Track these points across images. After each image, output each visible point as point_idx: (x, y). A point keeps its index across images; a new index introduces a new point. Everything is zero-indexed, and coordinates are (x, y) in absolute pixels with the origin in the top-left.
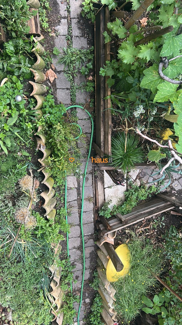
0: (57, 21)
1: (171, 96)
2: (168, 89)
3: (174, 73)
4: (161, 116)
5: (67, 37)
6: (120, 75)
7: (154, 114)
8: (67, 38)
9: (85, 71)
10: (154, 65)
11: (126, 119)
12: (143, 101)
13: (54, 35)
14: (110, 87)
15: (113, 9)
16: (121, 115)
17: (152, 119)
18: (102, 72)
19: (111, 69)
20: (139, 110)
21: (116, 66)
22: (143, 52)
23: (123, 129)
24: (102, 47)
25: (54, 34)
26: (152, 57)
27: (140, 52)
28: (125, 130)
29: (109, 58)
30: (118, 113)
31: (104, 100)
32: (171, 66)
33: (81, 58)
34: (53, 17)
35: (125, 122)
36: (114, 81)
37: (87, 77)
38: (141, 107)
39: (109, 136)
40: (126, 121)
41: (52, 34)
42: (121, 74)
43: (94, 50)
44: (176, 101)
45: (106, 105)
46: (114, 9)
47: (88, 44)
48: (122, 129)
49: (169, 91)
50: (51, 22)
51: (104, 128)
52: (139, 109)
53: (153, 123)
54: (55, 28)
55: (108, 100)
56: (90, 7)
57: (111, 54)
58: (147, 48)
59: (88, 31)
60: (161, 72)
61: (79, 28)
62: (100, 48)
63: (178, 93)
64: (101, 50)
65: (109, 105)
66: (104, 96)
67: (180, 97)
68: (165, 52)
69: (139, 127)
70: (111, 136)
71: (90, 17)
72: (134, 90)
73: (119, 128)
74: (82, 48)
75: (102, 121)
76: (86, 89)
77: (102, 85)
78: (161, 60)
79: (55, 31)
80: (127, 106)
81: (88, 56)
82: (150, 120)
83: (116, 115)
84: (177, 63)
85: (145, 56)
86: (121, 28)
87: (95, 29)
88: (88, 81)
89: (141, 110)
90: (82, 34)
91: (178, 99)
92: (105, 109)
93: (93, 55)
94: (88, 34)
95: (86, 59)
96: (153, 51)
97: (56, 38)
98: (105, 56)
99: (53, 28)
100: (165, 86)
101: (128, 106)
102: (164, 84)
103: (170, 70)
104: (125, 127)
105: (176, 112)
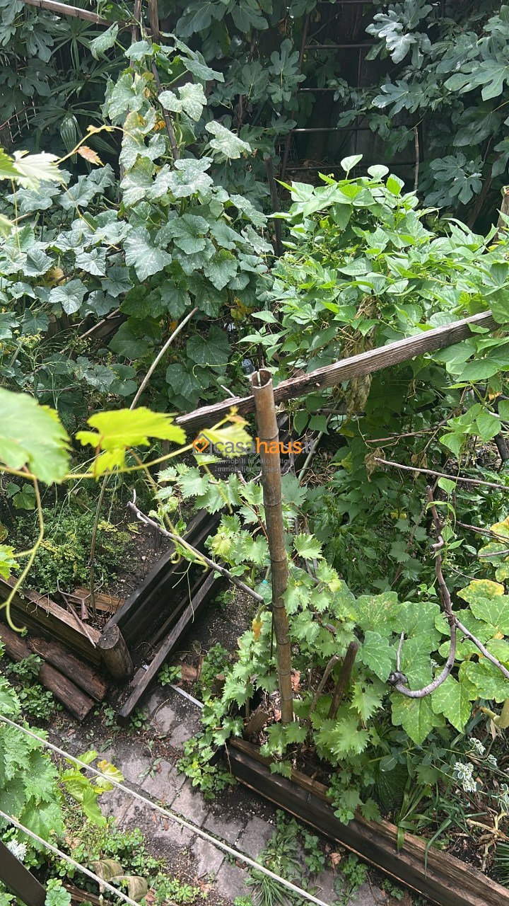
0: (189, 862)
1: (465, 695)
2: (448, 694)
3: (422, 670)
4: (494, 737)
5: (229, 860)
6: (369, 781)
7: (483, 749)
8: (231, 861)
9: (317, 859)
10: (393, 699)
11: (468, 820)
12: (446, 758)
13: (209, 886)
14: (379, 819)
15: (243, 728)
16: (453, 828)
17: (493, 760)
18: (344, 816)
19: (345, 793)
20: (464, 773)
21: (346, 778)
22: (363, 709)
23: (492, 842)
24: (292, 791)
25: (207, 886)
26: (378, 697)
27: (360, 712)
28: (496, 836)
29: (320, 787)
30: (445, 834)
31: (402, 851)
32: (408, 671)
33: (284, 854)
34: (177, 866)
35: (475, 826)
36: (370, 801)
37: (329, 864)
38: (459, 766)
39: (494, 889)
40: (475, 823)
41: (206, 891)
42: (366, 776)
43: (286, 813)
44: (478, 689)
45: (416, 853)
46: (245, 726)
47: (266, 820)
48: (489, 845)
49: (452, 694)
50: (185, 876)
51: (470, 890)
52: (462, 774)
53: (503, 764)
54: (199, 874)
55: (406, 839)
56: (208, 773)
57: (316, 779)
58: (359, 697)
59: (243, 803)
60: (413, 693)
61: (228, 820)
62: (291, 795)
63: (465, 680)
64: (297, 795)
65: (420, 843)
66: (394, 845)
67: (474, 680)
68: (383, 672)
69: (501, 798)
70: (498, 883)
71: (224, 784)
72: (415, 766)
73: (484, 853)
74: (267, 837)
75: (450, 886)
76: (355, 885)
77: (367, 835)
78: (392, 684)
79: (203, 879)
80: (439, 801)
81: (290, 834)
82: (496, 764)
83: (450, 841)
84: (409, 659)
85: (371, 708)
86: (286, 730)
87: (249, 786)
88: (339, 868)
89: (466, 770)
90: (242, 820)
91: (477, 684)
92: (422, 861)
93: (293, 821)
94: (249, 808)
95: (292, 843)
96: (369, 689)
97: (217, 885)
98: (311, 793)
99: (196, 879)
100: (441, 698)
101: (441, 800)
102: (435, 698)
103: (414, 675)
104: (488, 836)
105: (501, 699)
